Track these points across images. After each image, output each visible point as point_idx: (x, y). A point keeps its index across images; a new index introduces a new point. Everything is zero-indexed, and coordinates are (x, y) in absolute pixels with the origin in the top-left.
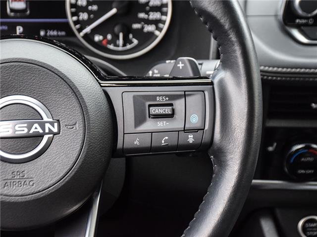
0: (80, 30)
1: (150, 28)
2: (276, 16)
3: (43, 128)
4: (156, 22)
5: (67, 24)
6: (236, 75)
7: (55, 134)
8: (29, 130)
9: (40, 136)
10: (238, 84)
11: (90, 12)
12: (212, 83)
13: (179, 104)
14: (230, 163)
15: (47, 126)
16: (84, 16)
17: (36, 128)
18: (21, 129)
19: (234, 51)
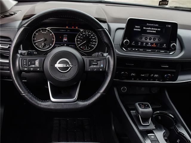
0: (78, 45)
1: (93, 46)
2: (120, 45)
3: (69, 66)
4: (94, 45)
5: (75, 44)
6: (111, 56)
7: (72, 67)
8: (66, 66)
9: (68, 68)
10: (112, 59)
11: (80, 42)
12: (106, 58)
13: (99, 62)
14: (109, 75)
15: (70, 65)
16: (79, 42)
17: (68, 66)
18: (65, 66)
19: (111, 51)
